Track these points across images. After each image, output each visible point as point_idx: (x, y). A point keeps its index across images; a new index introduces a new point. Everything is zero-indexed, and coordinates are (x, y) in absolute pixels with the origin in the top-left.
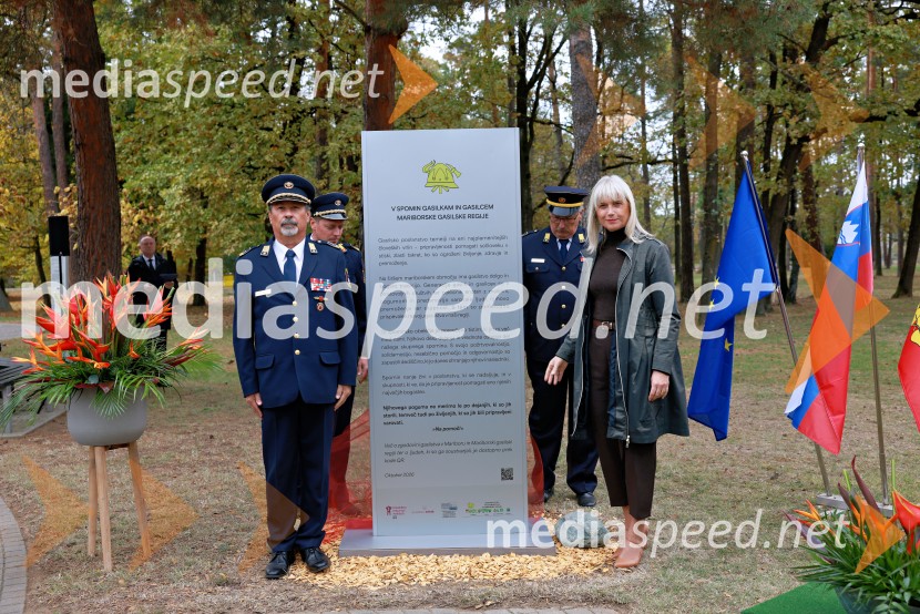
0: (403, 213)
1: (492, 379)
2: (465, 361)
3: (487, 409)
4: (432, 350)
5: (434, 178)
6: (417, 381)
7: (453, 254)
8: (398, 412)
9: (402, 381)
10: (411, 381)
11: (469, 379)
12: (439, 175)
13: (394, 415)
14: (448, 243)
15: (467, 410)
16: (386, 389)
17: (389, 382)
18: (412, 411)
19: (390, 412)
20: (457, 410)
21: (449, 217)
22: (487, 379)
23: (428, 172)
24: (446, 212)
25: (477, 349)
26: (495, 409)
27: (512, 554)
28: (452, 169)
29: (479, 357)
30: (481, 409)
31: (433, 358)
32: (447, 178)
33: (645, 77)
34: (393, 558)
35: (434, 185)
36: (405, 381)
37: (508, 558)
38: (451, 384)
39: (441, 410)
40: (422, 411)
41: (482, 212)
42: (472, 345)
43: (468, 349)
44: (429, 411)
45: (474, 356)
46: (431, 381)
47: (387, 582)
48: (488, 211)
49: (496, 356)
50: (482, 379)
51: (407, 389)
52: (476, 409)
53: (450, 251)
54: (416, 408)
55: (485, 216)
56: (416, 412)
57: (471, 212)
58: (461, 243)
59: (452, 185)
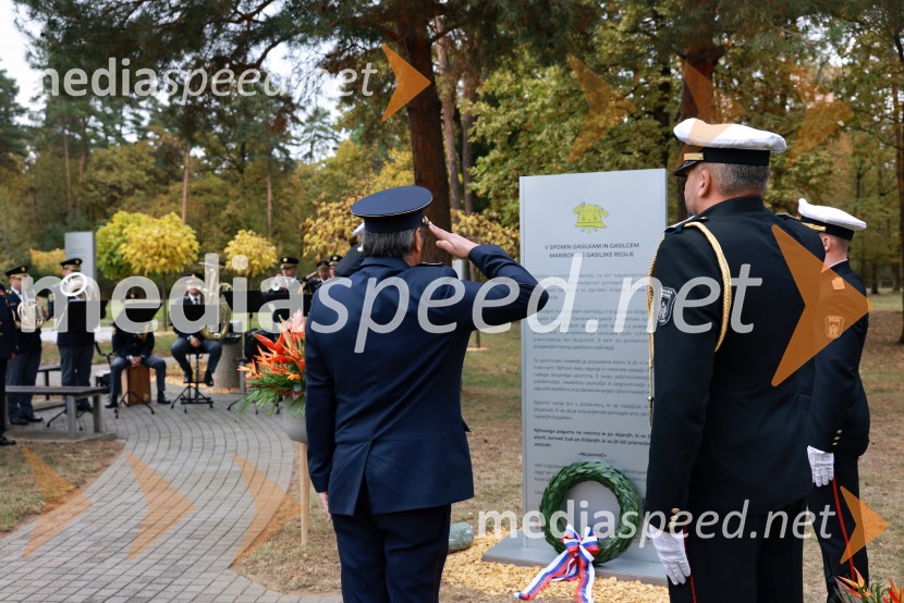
0: (555, 251)
1: (634, 411)
2: (610, 391)
3: (630, 439)
4: (579, 379)
5: (584, 219)
6: (565, 407)
7: (601, 290)
8: (547, 435)
9: (551, 406)
10: (558, 407)
11: (612, 409)
12: (589, 215)
13: (544, 437)
14: (595, 280)
15: (610, 438)
16: (538, 413)
17: (539, 406)
18: (560, 435)
19: (540, 434)
20: (601, 437)
21: (598, 255)
22: (630, 410)
23: (579, 213)
24: (594, 250)
25: (621, 381)
26: (636, 440)
28: (600, 211)
29: (623, 388)
30: (623, 439)
31: (580, 387)
32: (595, 219)
35: (584, 225)
36: (554, 407)
38: (596, 412)
39: (586, 437)
40: (569, 436)
41: (628, 250)
42: (617, 377)
43: (613, 381)
44: (576, 436)
45: (618, 388)
46: (578, 408)
48: (634, 249)
49: (640, 389)
50: (625, 410)
51: (556, 414)
52: (618, 438)
53: (596, 287)
54: (563, 432)
55: (631, 254)
56: (564, 436)
57: (617, 250)
58: (608, 279)
59: (599, 225)
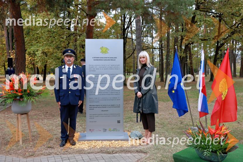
0: (95, 59)
1: (116, 99)
2: (109, 94)
3: (114, 106)
4: (101, 92)
6: (98, 99)
7: (107, 69)
9: (94, 99)
10: (96, 99)
11: (110, 99)
12: (104, 50)
13: (92, 107)
14: (106, 66)
15: (109, 106)
16: (90, 101)
17: (91, 99)
18: (96, 106)
19: (91, 106)
20: (107, 106)
21: (106, 60)
23: (101, 49)
26: (116, 106)
27: (120, 141)
28: (107, 49)
29: (113, 93)
31: (102, 94)
33: (153, 28)
34: (91, 141)
35: (103, 52)
37: (119, 142)
38: (106, 100)
39: (103, 106)
40: (99, 106)
41: (114, 59)
42: (111, 91)
43: (110, 92)
44: (100, 106)
45: (111, 93)
46: (101, 99)
47: (90, 147)
48: (116, 59)
49: (117, 93)
50: (113, 99)
51: (95, 101)
52: (111, 106)
54: (97, 106)
57: (111, 59)
58: (109, 66)
59: (107, 52)
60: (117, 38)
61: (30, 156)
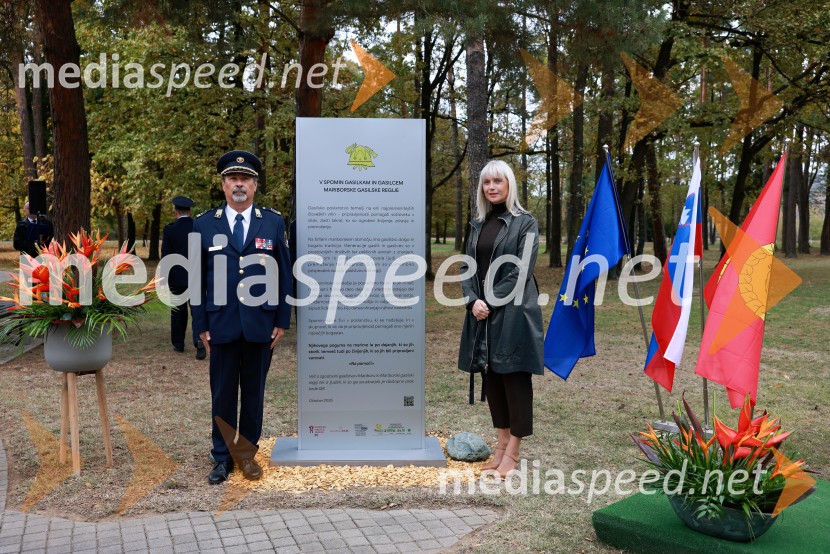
0: (329, 186)
1: (398, 324)
2: (377, 309)
3: (394, 348)
5: (355, 158)
6: (337, 324)
7: (369, 221)
8: (321, 349)
9: (324, 324)
11: (379, 323)
12: (359, 156)
13: (317, 352)
14: (365, 211)
15: (378, 348)
16: (311, 330)
17: (314, 324)
18: (333, 349)
19: (315, 349)
20: (369, 348)
21: (366, 190)
22: (394, 324)
23: (350, 153)
24: (364, 186)
26: (400, 348)
27: (412, 466)
28: (370, 152)
29: (389, 305)
30: (389, 348)
32: (365, 158)
33: (525, 83)
34: (314, 467)
35: (355, 163)
36: (327, 324)
37: (408, 469)
38: (365, 327)
39: (356, 348)
40: (340, 349)
41: (394, 187)
43: (379, 299)
44: (346, 348)
45: (384, 305)
46: (349, 324)
47: (309, 487)
48: (399, 186)
50: (390, 324)
51: (329, 330)
52: (385, 348)
53: (366, 218)
54: (337, 346)
55: (396, 191)
56: (336, 349)
57: (384, 186)
58: (376, 212)
59: (369, 164)
60: (403, 115)
61: (108, 514)
